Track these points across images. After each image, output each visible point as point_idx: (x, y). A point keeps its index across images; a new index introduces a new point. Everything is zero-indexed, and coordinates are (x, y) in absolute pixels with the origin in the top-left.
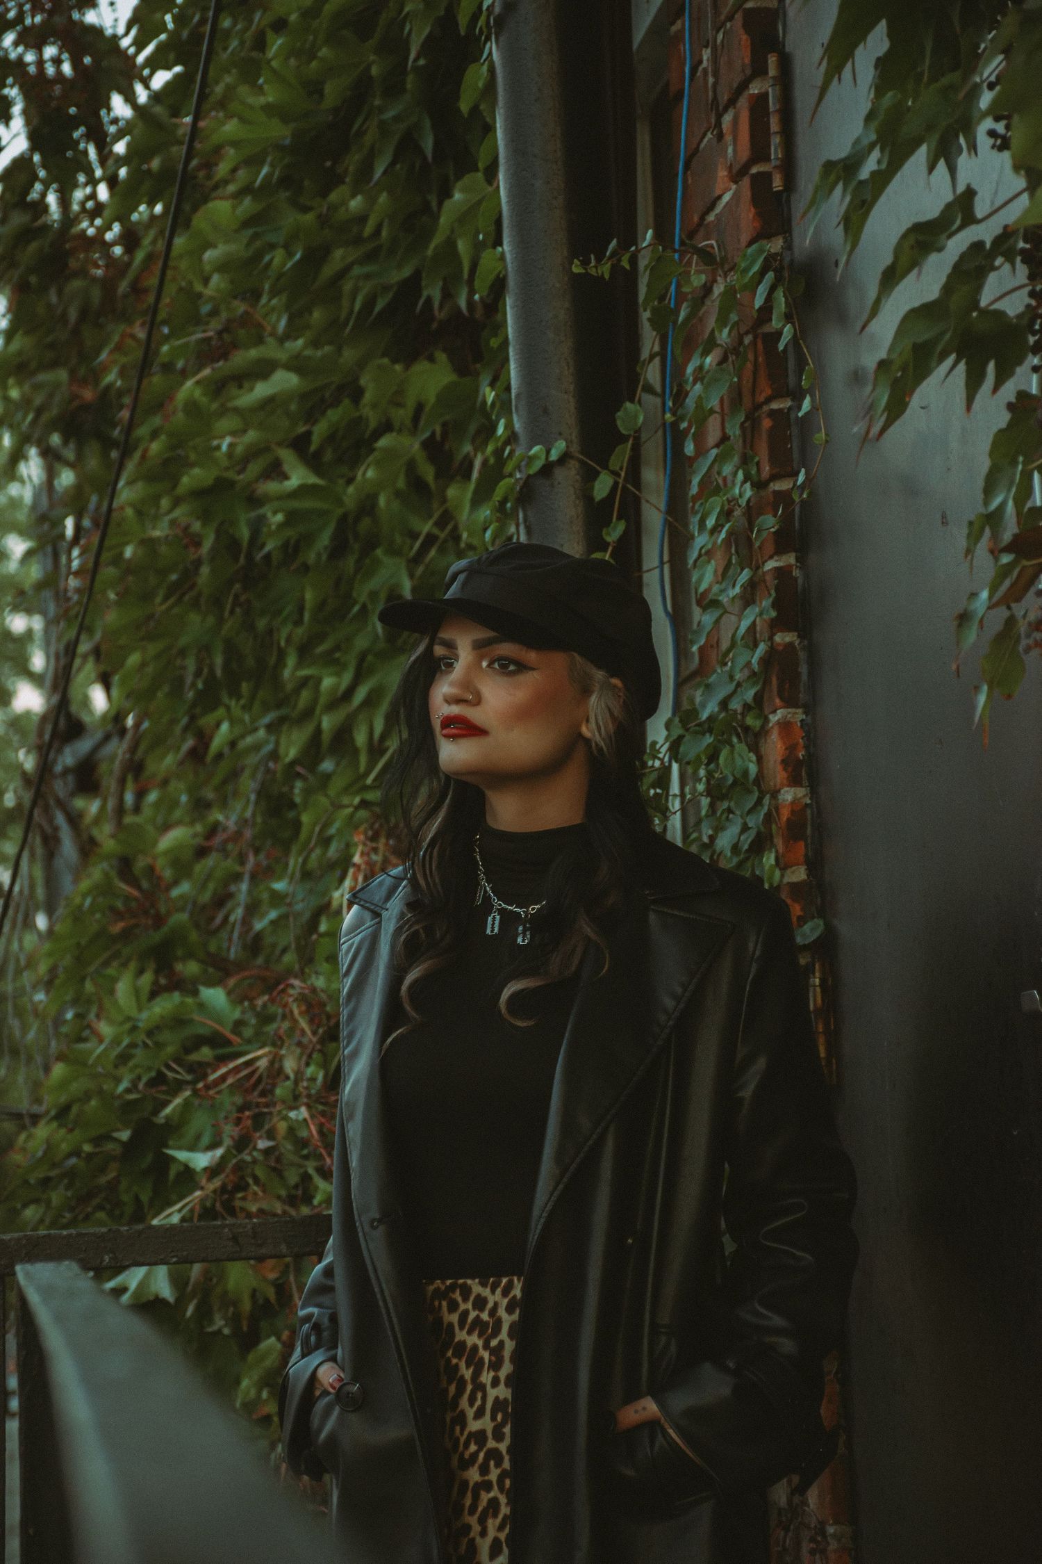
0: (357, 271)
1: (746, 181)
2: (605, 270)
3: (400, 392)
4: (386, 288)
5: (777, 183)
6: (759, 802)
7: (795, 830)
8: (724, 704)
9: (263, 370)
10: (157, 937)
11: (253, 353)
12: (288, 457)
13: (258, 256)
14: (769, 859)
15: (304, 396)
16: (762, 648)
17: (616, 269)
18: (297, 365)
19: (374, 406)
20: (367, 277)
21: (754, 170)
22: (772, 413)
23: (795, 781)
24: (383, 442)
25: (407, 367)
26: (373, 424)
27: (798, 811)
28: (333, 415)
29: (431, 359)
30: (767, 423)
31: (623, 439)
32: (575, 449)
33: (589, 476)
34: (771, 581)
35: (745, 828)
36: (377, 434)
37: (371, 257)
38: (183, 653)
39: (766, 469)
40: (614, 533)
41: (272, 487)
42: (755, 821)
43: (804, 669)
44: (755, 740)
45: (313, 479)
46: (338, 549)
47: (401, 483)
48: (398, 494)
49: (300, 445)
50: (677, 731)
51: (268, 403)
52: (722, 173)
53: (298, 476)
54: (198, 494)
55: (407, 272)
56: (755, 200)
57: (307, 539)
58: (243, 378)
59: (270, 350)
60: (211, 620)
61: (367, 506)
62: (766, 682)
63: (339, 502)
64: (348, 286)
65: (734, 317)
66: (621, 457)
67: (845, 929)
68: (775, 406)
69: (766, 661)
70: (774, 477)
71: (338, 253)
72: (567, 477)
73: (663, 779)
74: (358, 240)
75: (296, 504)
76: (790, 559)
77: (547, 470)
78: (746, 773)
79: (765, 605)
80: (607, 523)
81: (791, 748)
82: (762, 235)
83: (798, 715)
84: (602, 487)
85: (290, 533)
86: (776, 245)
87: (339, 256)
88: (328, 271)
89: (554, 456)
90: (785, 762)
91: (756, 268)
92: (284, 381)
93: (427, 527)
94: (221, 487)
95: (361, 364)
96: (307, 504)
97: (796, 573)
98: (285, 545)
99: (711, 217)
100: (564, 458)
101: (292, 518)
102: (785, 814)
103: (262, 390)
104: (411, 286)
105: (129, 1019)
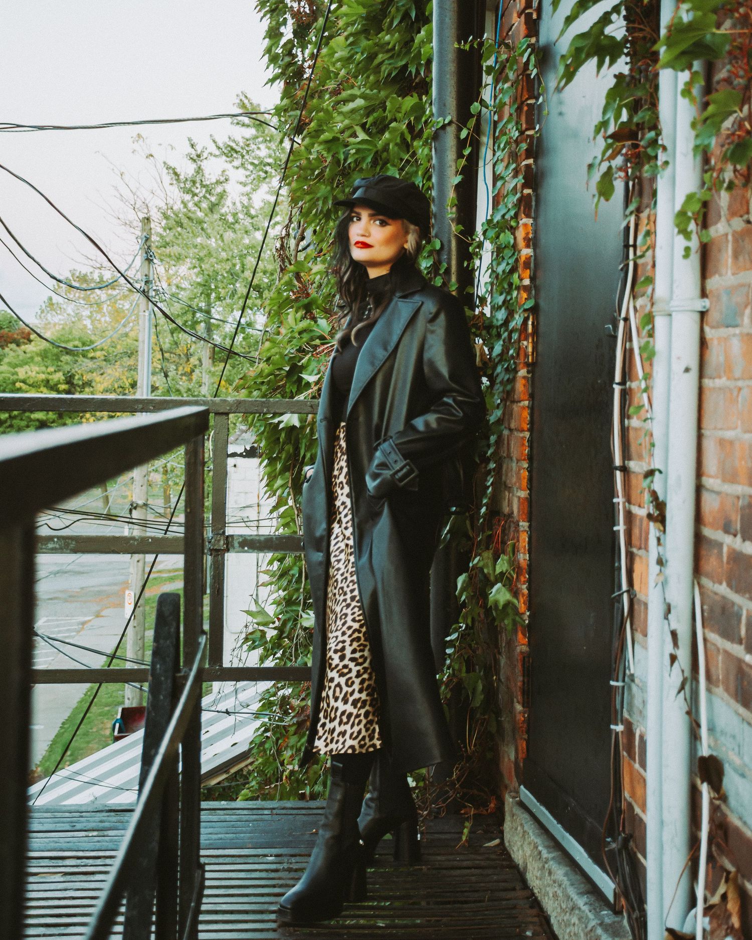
0: (386, 62)
1: (523, 16)
2: (467, 47)
3: (400, 108)
4: (396, 68)
5: (535, 16)
6: (513, 254)
7: (527, 265)
8: (503, 216)
9: (352, 98)
10: (306, 301)
11: (349, 92)
12: (359, 130)
13: (352, 56)
14: (516, 276)
15: (366, 108)
16: (519, 195)
17: (472, 47)
18: (364, 96)
19: (390, 112)
20: (390, 64)
21: (527, 11)
22: (528, 105)
23: (528, 246)
24: (393, 125)
25: (403, 98)
26: (389, 118)
27: (528, 259)
28: (375, 115)
29: (412, 96)
30: (525, 108)
31: (473, 116)
32: (454, 120)
33: (459, 130)
34: (523, 169)
35: (508, 264)
36: (391, 122)
37: (391, 57)
38: (318, 199)
39: (524, 126)
40: (467, 152)
41: (352, 140)
42: (511, 261)
43: (533, 203)
44: (513, 230)
45: (367, 138)
46: (375, 162)
47: (398, 140)
48: (396, 144)
49: (363, 126)
50: (486, 227)
51: (353, 111)
52: (515, 15)
53: (362, 136)
54: (327, 142)
55: (403, 63)
56: (526, 23)
57: (364, 159)
58: (345, 101)
59: (356, 91)
60: (329, 188)
61: (386, 148)
62: (519, 209)
63: (376, 146)
64: (383, 68)
65: (515, 67)
66: (472, 123)
67: (542, 303)
68: (529, 102)
69: (520, 200)
70: (527, 129)
71: (380, 56)
72: (451, 130)
73: (480, 245)
74: (388, 51)
75: (360, 146)
76: (531, 161)
77: (444, 127)
78: (509, 243)
79: (520, 179)
80: (465, 148)
81: (527, 234)
82: (528, 36)
83: (530, 221)
84: (464, 134)
85: (357, 156)
86: (533, 40)
87: (380, 57)
88: (376, 62)
89: (447, 122)
90: (524, 239)
91: (524, 47)
92: (360, 102)
93: (406, 157)
94: (335, 140)
95: (387, 97)
96: (364, 146)
97: (533, 167)
98: (356, 161)
99: (510, 33)
100: (450, 123)
101: (358, 151)
102: (523, 259)
103: (351, 106)
104: (405, 67)
105: (291, 328)
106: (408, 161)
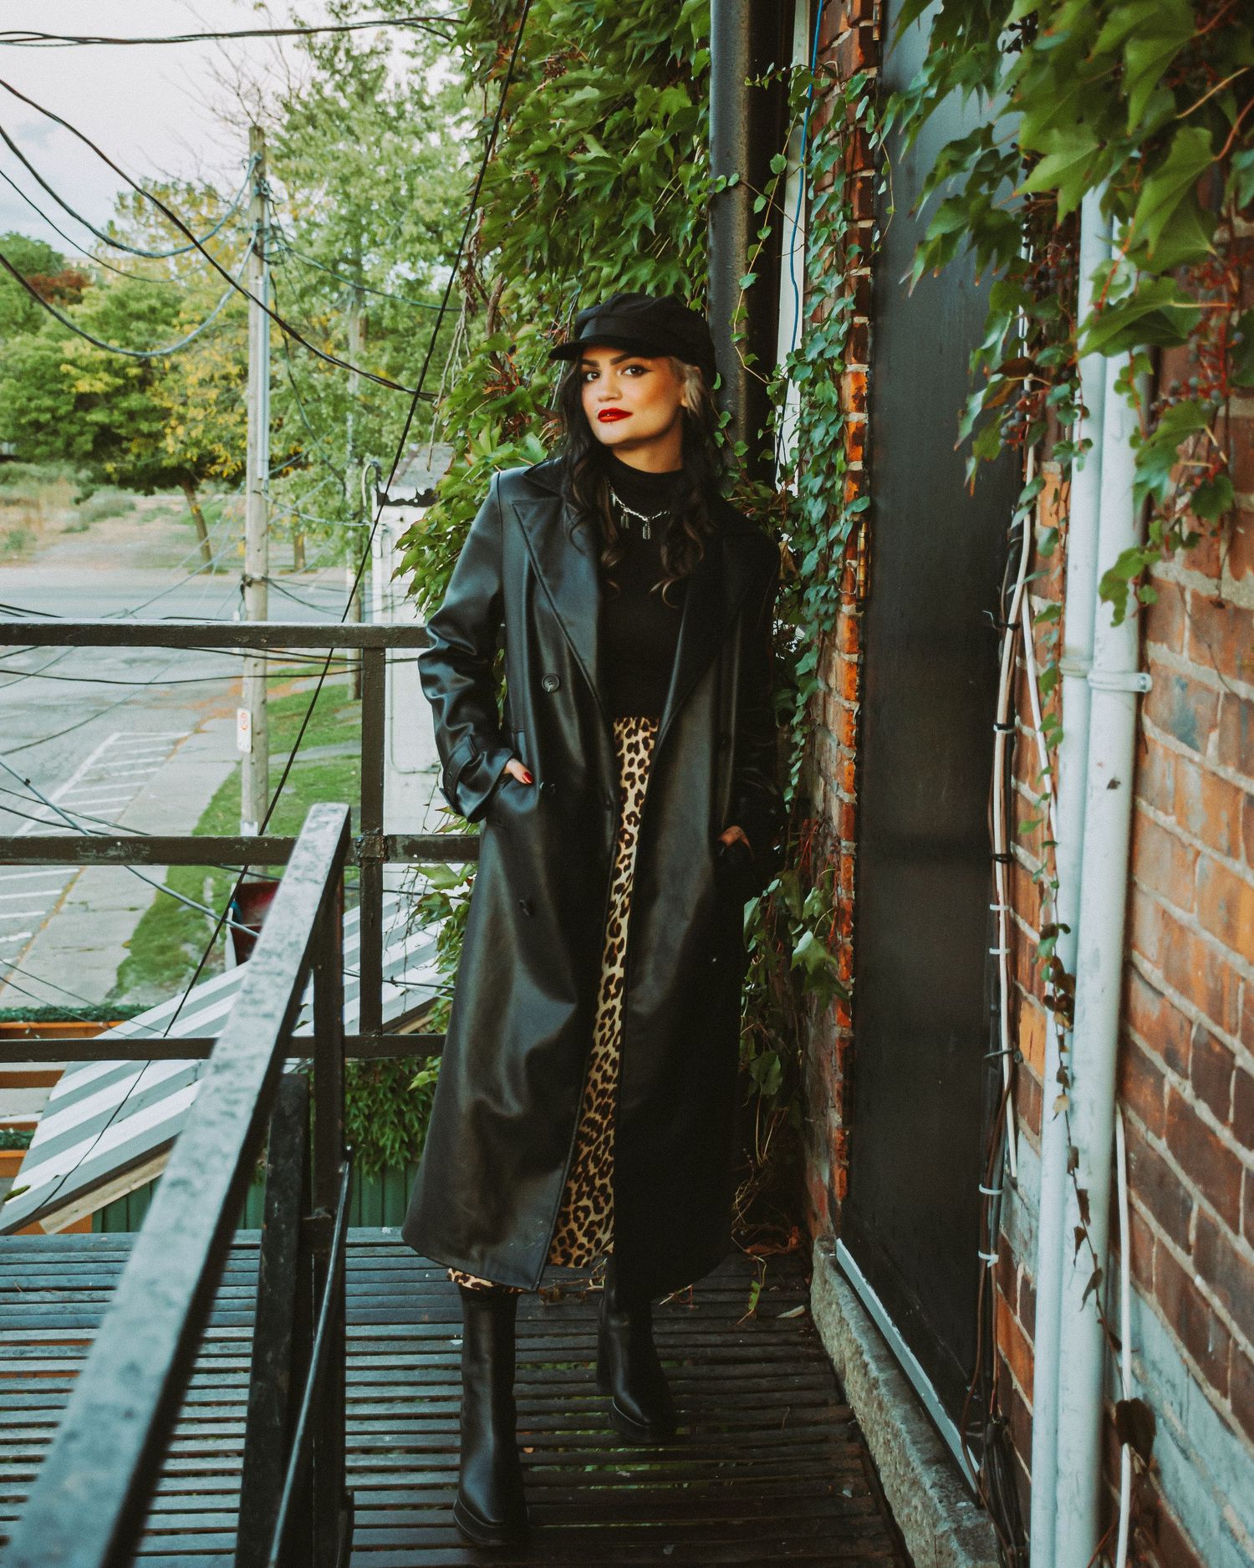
0: (635, 34)
1: (856, 31)
2: (766, 84)
3: (656, 104)
4: (650, 47)
5: (876, 36)
6: (837, 419)
7: (857, 439)
8: (821, 353)
9: (580, 84)
10: (508, 399)
11: (575, 75)
12: (590, 140)
13: (579, 20)
14: (840, 456)
15: (602, 102)
16: (845, 327)
18: (597, 84)
19: (640, 113)
20: (641, 38)
21: (862, 24)
22: (863, 179)
23: (860, 409)
24: (644, 135)
25: (662, 89)
26: (639, 123)
27: (860, 428)
28: (617, 116)
29: (675, 86)
30: (859, 185)
31: (774, 176)
32: (745, 179)
33: (752, 197)
34: (853, 281)
35: (827, 433)
36: (642, 129)
37: (643, 26)
38: (526, 248)
39: (856, 214)
40: (764, 234)
41: (579, 157)
42: (834, 431)
43: (870, 340)
44: (836, 378)
45: (604, 154)
46: (615, 193)
47: (654, 158)
48: (652, 164)
49: (597, 130)
50: (792, 363)
51: (582, 104)
52: (843, 20)
53: (595, 151)
54: (538, 155)
55: (663, 38)
56: (861, 44)
57: (596, 190)
58: (569, 87)
59: (585, 73)
60: (543, 229)
61: (634, 171)
62: (847, 345)
63: (618, 168)
64: (629, 42)
65: (843, 116)
66: (772, 186)
67: (882, 504)
68: (865, 174)
69: (848, 333)
70: (861, 219)
71: (625, 21)
72: (740, 196)
73: (783, 390)
74: (636, 15)
75: (592, 168)
76: (867, 271)
77: (727, 190)
78: (830, 400)
79: (849, 299)
80: (760, 227)
81: (859, 389)
82: (865, 65)
83: (864, 368)
84: (759, 204)
85: (587, 185)
86: (873, 72)
87: (626, 23)
88: (619, 31)
89: (731, 183)
90: (854, 397)
91: (858, 91)
92: (590, 93)
93: (667, 186)
94: (552, 151)
95: (635, 86)
96: (598, 168)
97: (870, 280)
98: (586, 190)
99: (836, 44)
100: (737, 185)
101: (589, 176)
102: (852, 429)
103: (579, 96)
104: (664, 47)
105: (485, 457)
106: (669, 192)
